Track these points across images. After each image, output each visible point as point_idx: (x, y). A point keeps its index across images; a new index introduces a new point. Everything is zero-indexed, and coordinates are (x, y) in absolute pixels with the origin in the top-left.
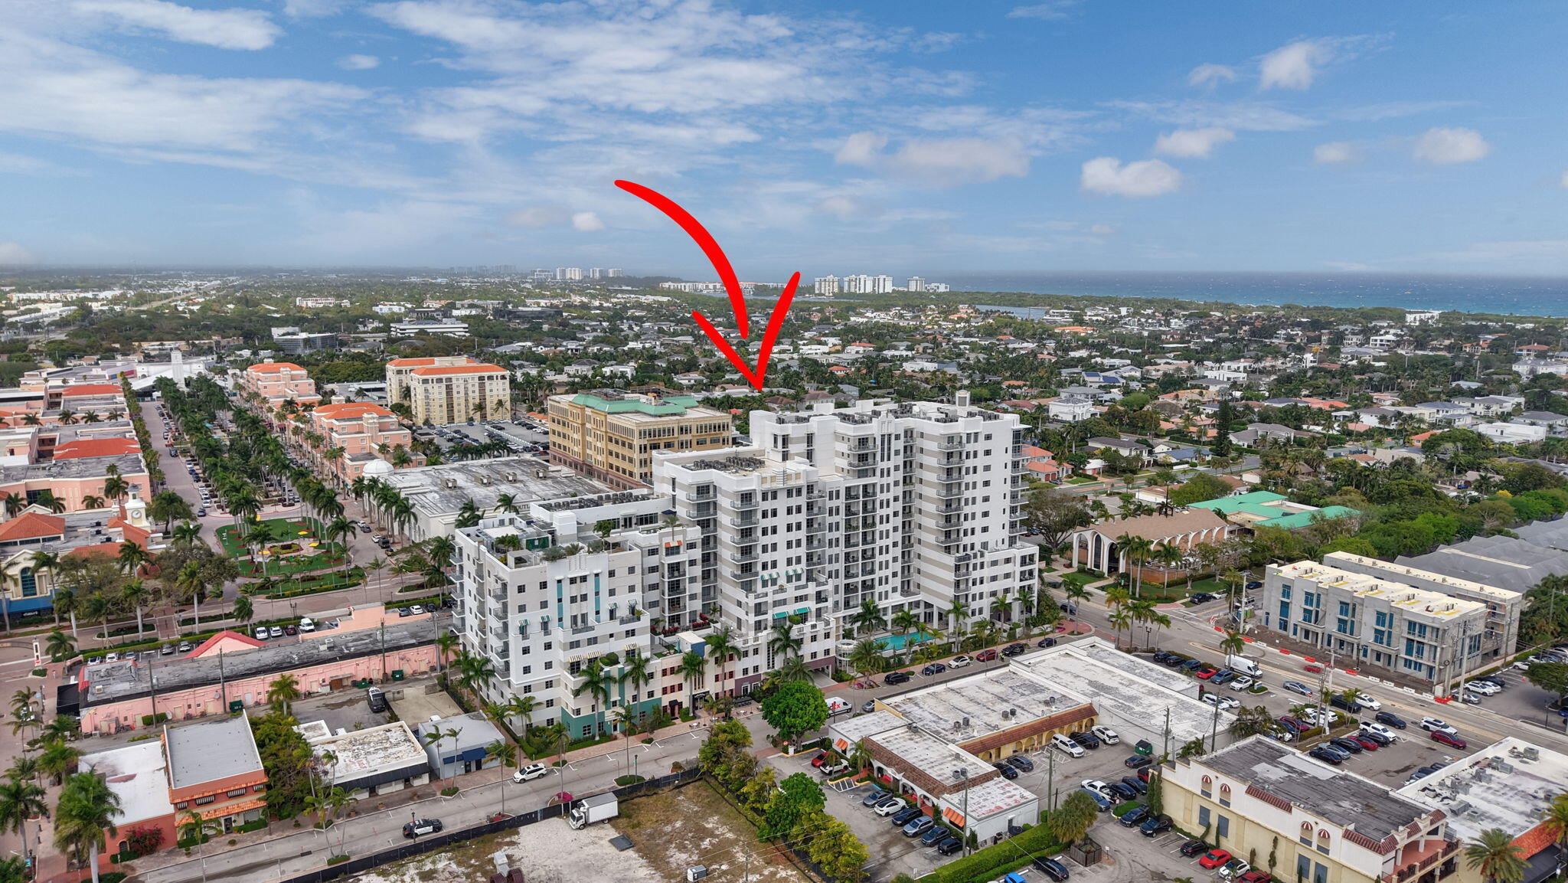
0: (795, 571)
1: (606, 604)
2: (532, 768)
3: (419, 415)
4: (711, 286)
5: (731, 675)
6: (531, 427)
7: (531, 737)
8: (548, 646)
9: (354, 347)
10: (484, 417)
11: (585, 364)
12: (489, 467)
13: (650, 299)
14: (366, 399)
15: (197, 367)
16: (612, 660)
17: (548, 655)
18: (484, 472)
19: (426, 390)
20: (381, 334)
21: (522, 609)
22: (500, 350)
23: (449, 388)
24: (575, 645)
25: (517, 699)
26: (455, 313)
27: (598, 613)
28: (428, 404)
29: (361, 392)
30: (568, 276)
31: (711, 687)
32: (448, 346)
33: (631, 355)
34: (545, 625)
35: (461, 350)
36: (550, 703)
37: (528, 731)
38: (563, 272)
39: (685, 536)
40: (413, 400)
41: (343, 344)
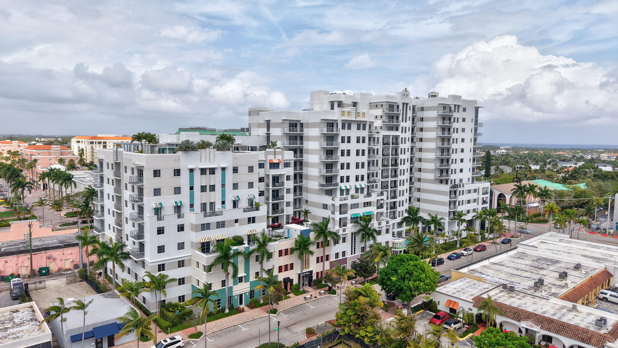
0: (360, 185)
1: (230, 195)
2: (169, 341)
5: (327, 258)
7: (166, 312)
8: (181, 228)
16: (238, 241)
17: (181, 237)
21: (157, 192)
24: (205, 227)
25: (151, 277)
27: (223, 203)
31: (315, 267)
34: (178, 208)
36: (182, 281)
37: (162, 306)
39: (283, 157)
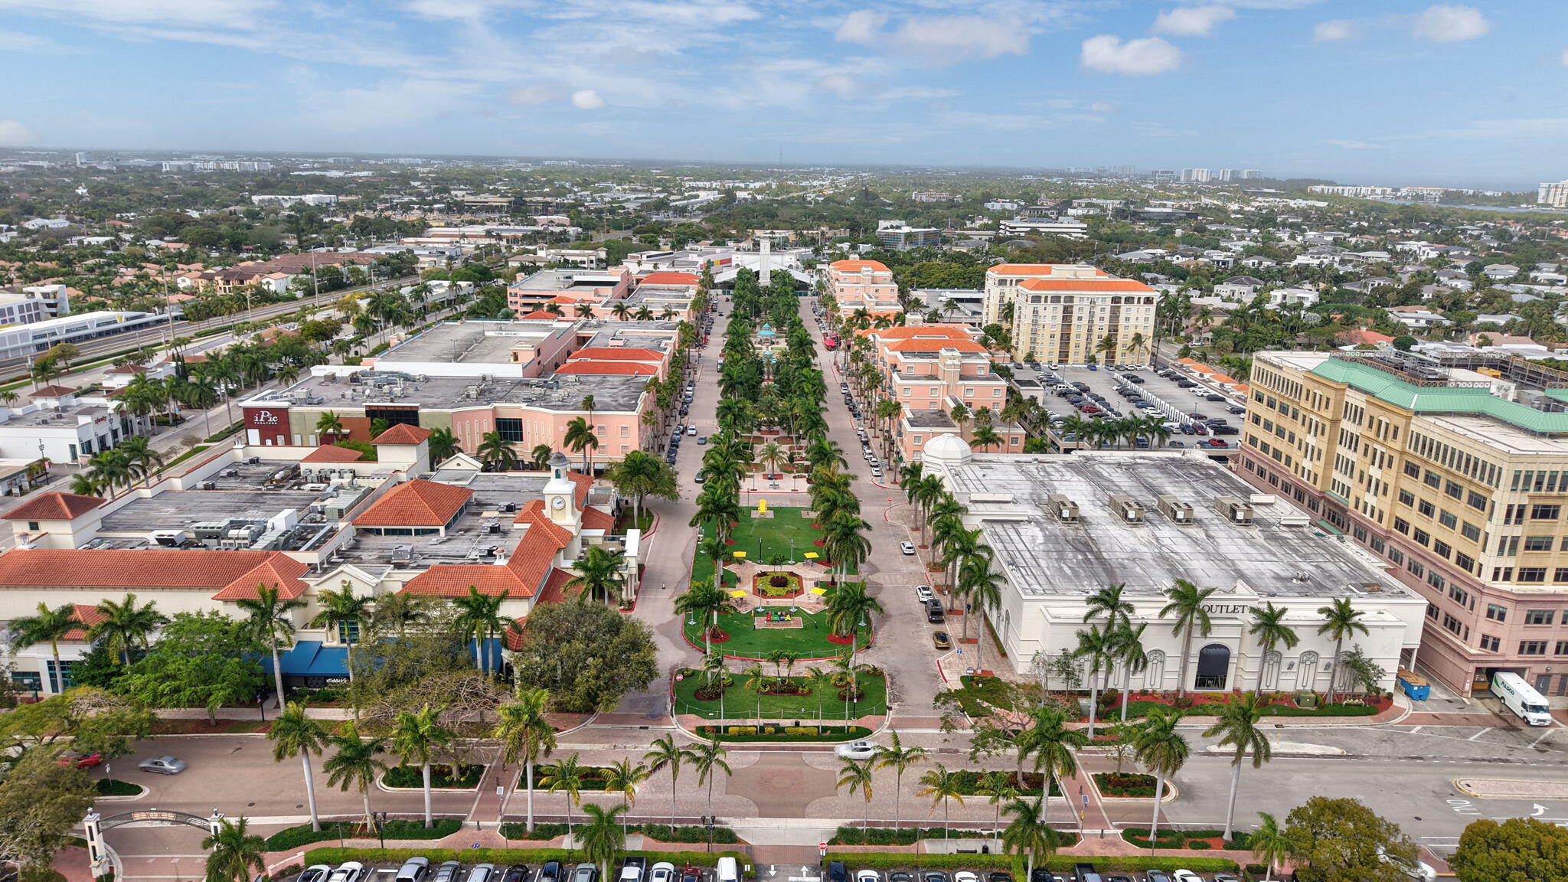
3: (1020, 346)
4: (1379, 191)
6: (1185, 384)
9: (956, 245)
10: (1110, 358)
11: (1242, 283)
12: (1130, 468)
13: (1302, 203)
14: (956, 314)
15: (787, 261)
18: (1122, 480)
19: (1035, 312)
20: (989, 232)
22: (1124, 257)
23: (1067, 312)
26: (1071, 212)
28: (1034, 332)
29: (952, 304)
30: (1194, 178)
32: (1063, 252)
33: (1305, 274)
35: (1076, 255)
38: (1189, 173)
40: (1015, 323)
41: (945, 241)
